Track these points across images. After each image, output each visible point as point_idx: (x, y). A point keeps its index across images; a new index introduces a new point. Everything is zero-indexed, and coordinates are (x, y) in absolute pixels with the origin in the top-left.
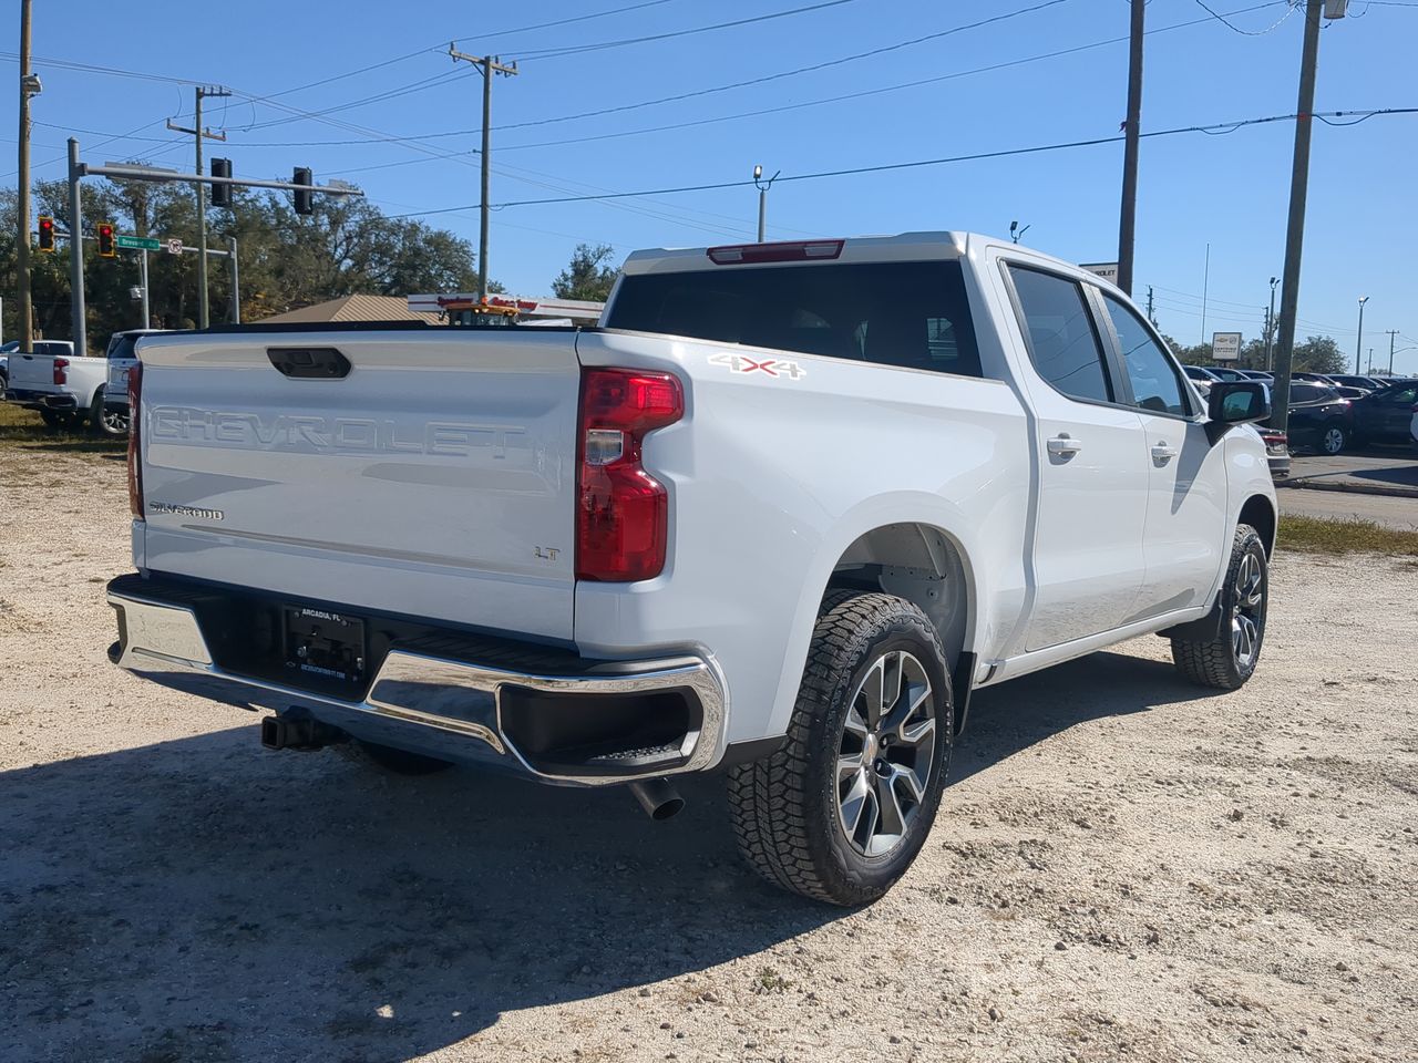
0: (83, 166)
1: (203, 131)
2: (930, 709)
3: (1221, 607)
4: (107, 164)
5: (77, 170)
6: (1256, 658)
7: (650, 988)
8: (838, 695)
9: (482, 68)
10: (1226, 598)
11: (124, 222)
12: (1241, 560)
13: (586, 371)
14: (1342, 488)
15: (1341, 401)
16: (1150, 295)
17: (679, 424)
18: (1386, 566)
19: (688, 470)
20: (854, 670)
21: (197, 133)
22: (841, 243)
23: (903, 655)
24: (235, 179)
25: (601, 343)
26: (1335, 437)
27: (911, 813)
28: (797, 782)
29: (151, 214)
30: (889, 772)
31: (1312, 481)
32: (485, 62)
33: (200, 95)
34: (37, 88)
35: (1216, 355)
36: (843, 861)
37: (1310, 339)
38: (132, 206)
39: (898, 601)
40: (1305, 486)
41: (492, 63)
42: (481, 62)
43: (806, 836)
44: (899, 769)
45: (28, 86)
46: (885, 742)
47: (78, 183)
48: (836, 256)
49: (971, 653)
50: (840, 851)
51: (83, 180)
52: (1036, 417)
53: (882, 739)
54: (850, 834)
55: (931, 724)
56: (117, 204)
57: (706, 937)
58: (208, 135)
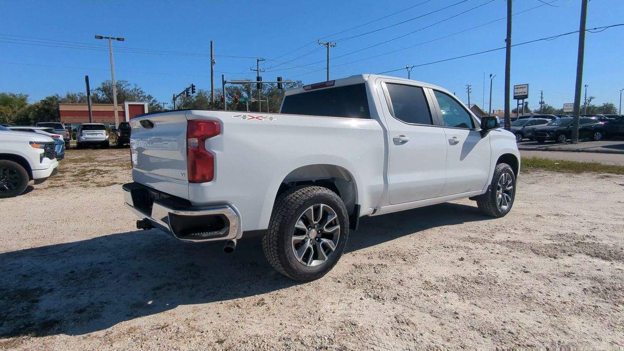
0: (226, 81)
1: (259, 70)
2: (338, 222)
3: (490, 190)
4: (232, 80)
5: (224, 83)
6: (510, 207)
7: (223, 302)
8: (290, 217)
9: (327, 46)
10: (494, 187)
11: (245, 95)
12: (500, 176)
13: (190, 122)
14: (597, 152)
15: (600, 123)
16: (542, 94)
17: (218, 136)
18: (595, 177)
19: (221, 149)
20: (297, 210)
21: (258, 71)
22: (334, 81)
23: (322, 205)
24: (263, 81)
25: (191, 113)
26: (598, 135)
27: (330, 254)
28: (275, 243)
29: (251, 92)
30: (321, 241)
31: (586, 149)
32: (328, 44)
33: (258, 61)
34: (215, 63)
35: (565, 111)
36: (295, 267)
37: (604, 104)
38: (247, 91)
39: (320, 188)
40: (583, 151)
41: (330, 44)
42: (326, 44)
43: (280, 260)
44: (324, 240)
45: (213, 63)
46: (319, 232)
47: (225, 86)
48: (334, 85)
49: (357, 205)
50: (293, 265)
51: (227, 85)
52: (388, 130)
53: (318, 231)
54: (300, 260)
55: (338, 227)
56: (243, 90)
57: (254, 288)
58: (260, 71)
